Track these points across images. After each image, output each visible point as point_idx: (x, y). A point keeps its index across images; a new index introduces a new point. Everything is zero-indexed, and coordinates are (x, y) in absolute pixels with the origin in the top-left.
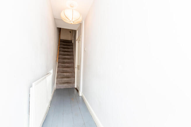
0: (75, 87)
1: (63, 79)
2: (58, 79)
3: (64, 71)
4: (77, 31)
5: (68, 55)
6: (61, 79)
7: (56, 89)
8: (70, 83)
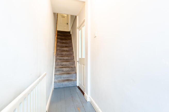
0: (78, 85)
1: (62, 76)
2: (56, 76)
3: (63, 65)
4: (78, 17)
5: (66, 47)
6: (60, 76)
7: (54, 88)
8: (71, 80)
